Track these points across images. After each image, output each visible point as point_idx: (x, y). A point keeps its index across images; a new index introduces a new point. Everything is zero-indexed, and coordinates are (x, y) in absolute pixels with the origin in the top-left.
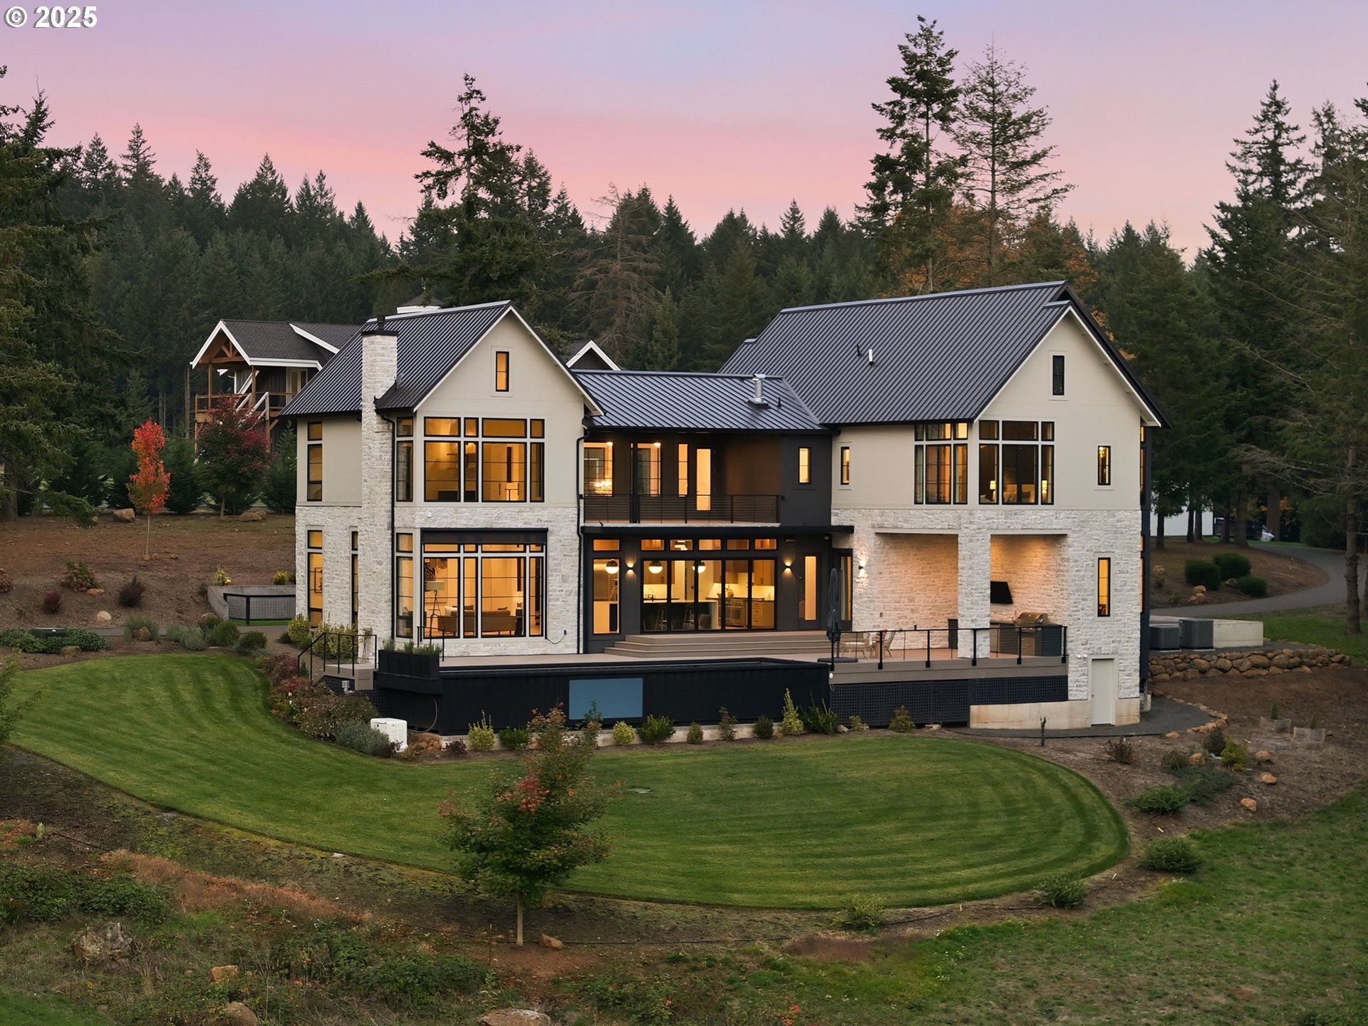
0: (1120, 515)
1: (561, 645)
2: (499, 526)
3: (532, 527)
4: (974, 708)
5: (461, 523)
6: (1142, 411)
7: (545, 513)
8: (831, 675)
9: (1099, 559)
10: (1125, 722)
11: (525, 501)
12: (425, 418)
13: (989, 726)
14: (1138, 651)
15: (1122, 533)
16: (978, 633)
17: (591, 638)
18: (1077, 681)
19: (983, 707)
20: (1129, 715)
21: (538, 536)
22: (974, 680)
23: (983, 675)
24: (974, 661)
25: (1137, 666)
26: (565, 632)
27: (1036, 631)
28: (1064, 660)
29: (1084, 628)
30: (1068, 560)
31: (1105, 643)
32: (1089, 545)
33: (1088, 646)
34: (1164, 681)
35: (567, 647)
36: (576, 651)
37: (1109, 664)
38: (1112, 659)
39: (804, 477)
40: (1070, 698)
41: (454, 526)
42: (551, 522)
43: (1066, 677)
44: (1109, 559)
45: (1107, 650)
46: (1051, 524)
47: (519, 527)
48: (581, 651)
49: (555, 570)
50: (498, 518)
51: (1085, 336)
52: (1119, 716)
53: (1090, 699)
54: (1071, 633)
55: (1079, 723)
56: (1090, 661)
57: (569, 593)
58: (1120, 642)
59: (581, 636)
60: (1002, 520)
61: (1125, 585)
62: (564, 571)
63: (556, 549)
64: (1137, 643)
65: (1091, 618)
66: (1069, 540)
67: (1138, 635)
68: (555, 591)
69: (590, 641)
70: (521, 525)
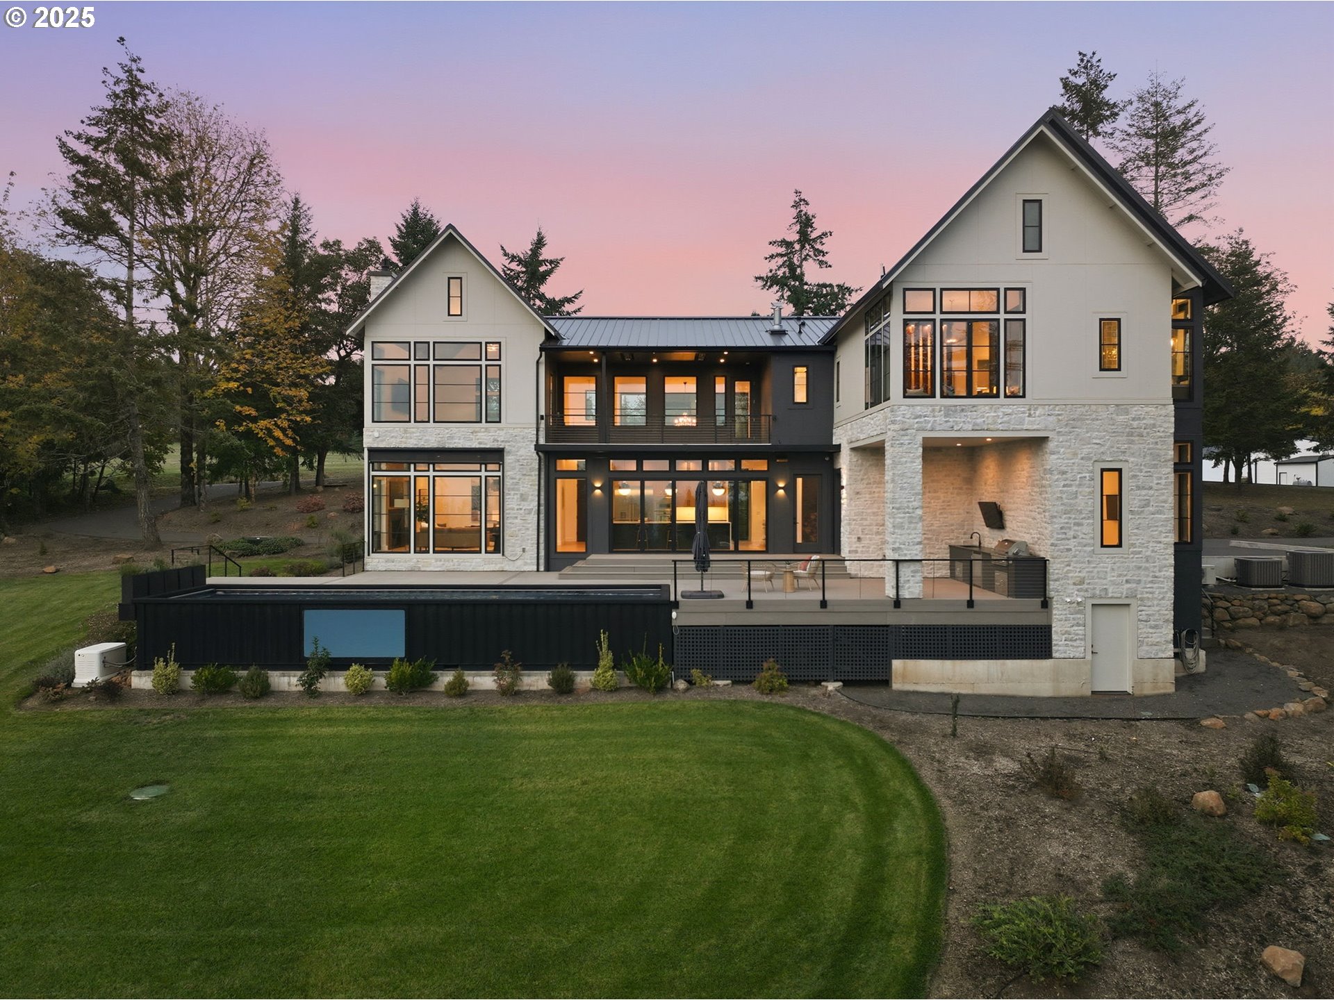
0: (1135, 411)
1: (519, 563)
2: (451, 446)
3: (488, 446)
4: (897, 664)
5: (411, 443)
6: (1174, 269)
7: (502, 433)
8: (674, 614)
9: (1103, 470)
10: (1148, 690)
11: (481, 422)
12: (373, 343)
13: (922, 688)
14: (1171, 596)
15: (1141, 435)
16: (901, 565)
17: (552, 555)
18: (1066, 632)
19: (911, 663)
20: (1155, 681)
21: (494, 455)
22: (898, 627)
23: (913, 620)
24: (897, 603)
25: (1170, 615)
26: (524, 550)
27: (1008, 565)
28: (1046, 604)
29: (1077, 562)
30: (1051, 472)
31: (1113, 583)
32: (1085, 451)
33: (1085, 586)
34: (1250, 627)
35: (526, 564)
36: (535, 568)
37: (1123, 612)
38: (1128, 605)
39: (801, 396)
40: (1054, 655)
41: (403, 446)
42: (506, 442)
43: (1049, 628)
44: (1120, 471)
45: (1116, 592)
46: (1021, 423)
47: (473, 446)
48: (542, 568)
49: (513, 489)
50: (451, 438)
51: (1075, 169)
52: (1137, 683)
53: (1089, 657)
54: (1054, 569)
55: (1069, 688)
56: (1089, 608)
57: (529, 512)
58: (1139, 582)
59: (542, 553)
60: (940, 418)
61: (1147, 505)
62: (523, 490)
63: (513, 468)
64: (1170, 585)
65: (1089, 549)
66: (1051, 445)
67: (1170, 573)
68: (513, 509)
69: (552, 559)
70: (475, 445)
